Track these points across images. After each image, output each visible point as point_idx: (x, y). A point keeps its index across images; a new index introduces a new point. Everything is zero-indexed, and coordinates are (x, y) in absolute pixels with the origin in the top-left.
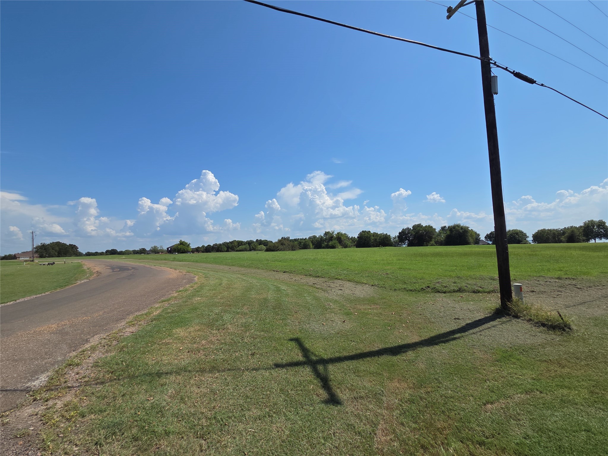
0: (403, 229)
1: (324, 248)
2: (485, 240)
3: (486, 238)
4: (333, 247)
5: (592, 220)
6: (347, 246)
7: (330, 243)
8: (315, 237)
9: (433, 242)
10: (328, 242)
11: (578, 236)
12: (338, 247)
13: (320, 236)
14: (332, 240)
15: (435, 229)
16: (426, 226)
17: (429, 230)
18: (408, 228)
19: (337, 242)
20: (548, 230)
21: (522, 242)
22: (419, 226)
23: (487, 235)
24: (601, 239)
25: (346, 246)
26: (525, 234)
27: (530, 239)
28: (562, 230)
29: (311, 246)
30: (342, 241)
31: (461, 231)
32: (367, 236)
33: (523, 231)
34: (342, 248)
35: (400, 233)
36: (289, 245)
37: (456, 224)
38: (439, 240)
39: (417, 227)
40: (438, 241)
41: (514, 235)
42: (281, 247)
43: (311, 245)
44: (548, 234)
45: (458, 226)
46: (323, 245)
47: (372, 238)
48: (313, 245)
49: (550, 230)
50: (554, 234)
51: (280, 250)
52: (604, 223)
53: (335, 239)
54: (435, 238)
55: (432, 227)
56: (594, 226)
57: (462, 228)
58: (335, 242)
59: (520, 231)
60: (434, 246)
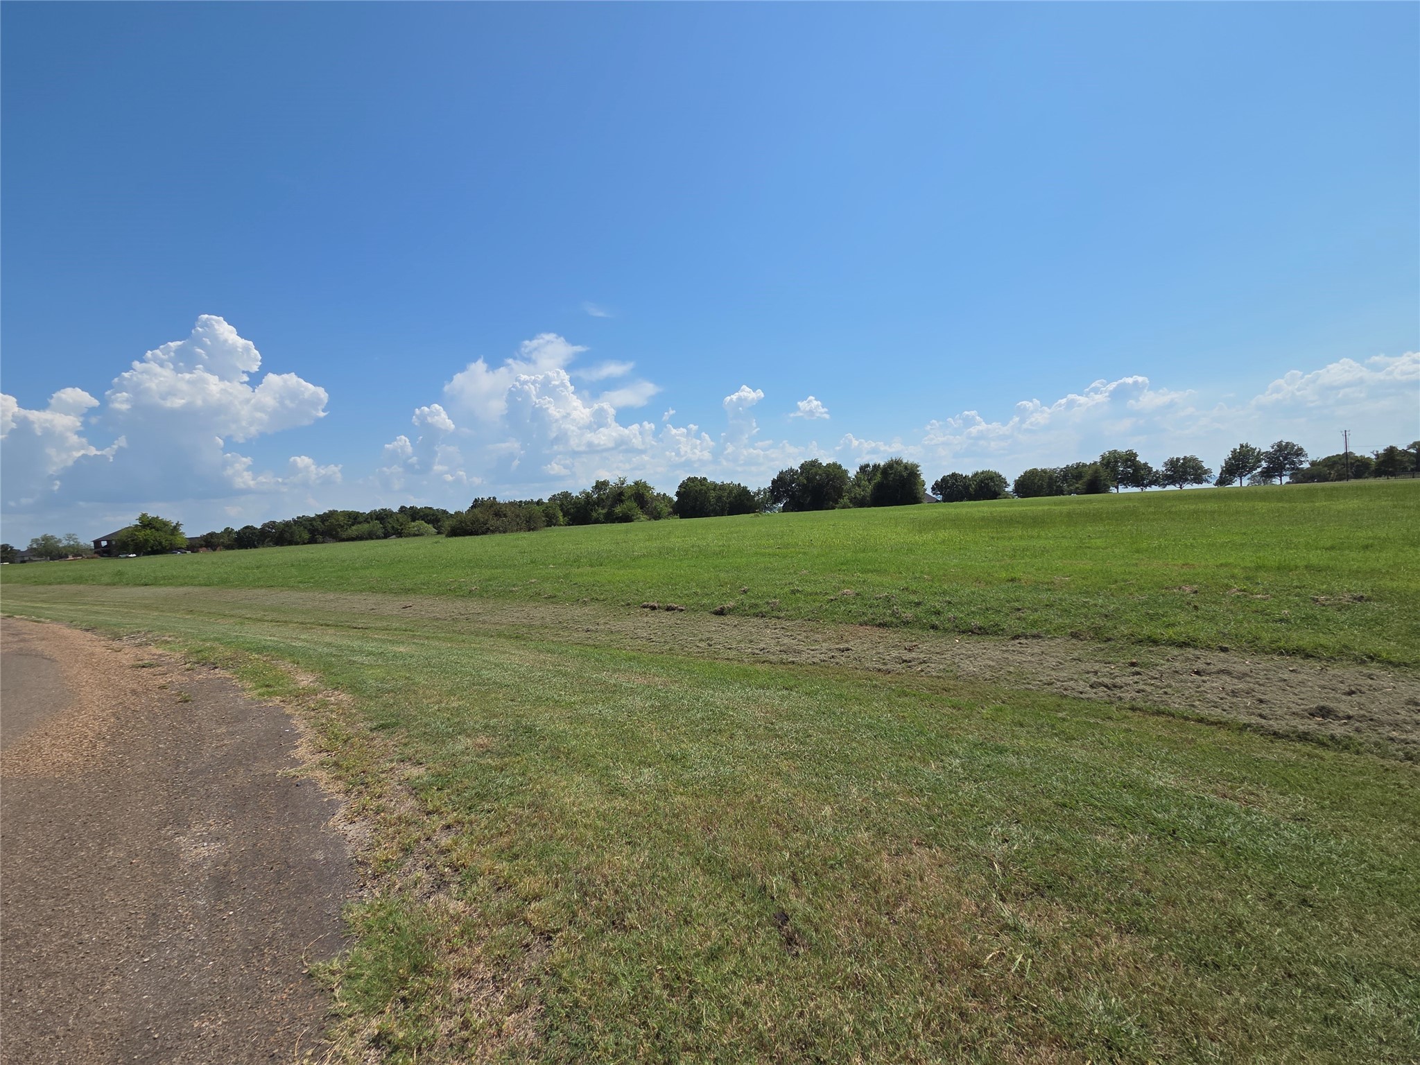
0: (781, 473)
1: (597, 521)
2: (931, 494)
3: (933, 489)
4: (626, 518)
5: (1115, 451)
6: (659, 513)
7: (618, 509)
8: (566, 495)
9: (846, 500)
10: (613, 506)
11: (1105, 480)
12: (639, 518)
13: (584, 492)
14: (622, 501)
15: (846, 471)
16: (829, 465)
17: (835, 473)
18: (791, 470)
19: (635, 505)
20: (1042, 470)
21: (1000, 494)
22: (814, 464)
23: (936, 483)
24: (1126, 485)
25: (656, 516)
26: (1005, 479)
27: (1010, 489)
28: (1061, 470)
29: (561, 518)
30: (647, 502)
31: (905, 474)
32: (701, 490)
33: (1001, 473)
34: (650, 520)
35: (774, 482)
36: (518, 516)
37: (894, 459)
38: (858, 496)
39: (810, 467)
40: (855, 498)
41: (986, 481)
42: (493, 522)
43: (560, 514)
44: (1041, 478)
45: (898, 462)
46: (594, 515)
47: (713, 494)
48: (564, 516)
49: (1044, 471)
50: (1050, 478)
51: (493, 532)
52: (1135, 455)
53: (630, 497)
54: (849, 491)
55: (840, 467)
56: (1117, 462)
57: (906, 467)
58: (629, 505)
59: (995, 473)
60: (849, 508)
